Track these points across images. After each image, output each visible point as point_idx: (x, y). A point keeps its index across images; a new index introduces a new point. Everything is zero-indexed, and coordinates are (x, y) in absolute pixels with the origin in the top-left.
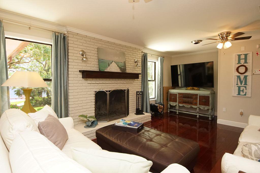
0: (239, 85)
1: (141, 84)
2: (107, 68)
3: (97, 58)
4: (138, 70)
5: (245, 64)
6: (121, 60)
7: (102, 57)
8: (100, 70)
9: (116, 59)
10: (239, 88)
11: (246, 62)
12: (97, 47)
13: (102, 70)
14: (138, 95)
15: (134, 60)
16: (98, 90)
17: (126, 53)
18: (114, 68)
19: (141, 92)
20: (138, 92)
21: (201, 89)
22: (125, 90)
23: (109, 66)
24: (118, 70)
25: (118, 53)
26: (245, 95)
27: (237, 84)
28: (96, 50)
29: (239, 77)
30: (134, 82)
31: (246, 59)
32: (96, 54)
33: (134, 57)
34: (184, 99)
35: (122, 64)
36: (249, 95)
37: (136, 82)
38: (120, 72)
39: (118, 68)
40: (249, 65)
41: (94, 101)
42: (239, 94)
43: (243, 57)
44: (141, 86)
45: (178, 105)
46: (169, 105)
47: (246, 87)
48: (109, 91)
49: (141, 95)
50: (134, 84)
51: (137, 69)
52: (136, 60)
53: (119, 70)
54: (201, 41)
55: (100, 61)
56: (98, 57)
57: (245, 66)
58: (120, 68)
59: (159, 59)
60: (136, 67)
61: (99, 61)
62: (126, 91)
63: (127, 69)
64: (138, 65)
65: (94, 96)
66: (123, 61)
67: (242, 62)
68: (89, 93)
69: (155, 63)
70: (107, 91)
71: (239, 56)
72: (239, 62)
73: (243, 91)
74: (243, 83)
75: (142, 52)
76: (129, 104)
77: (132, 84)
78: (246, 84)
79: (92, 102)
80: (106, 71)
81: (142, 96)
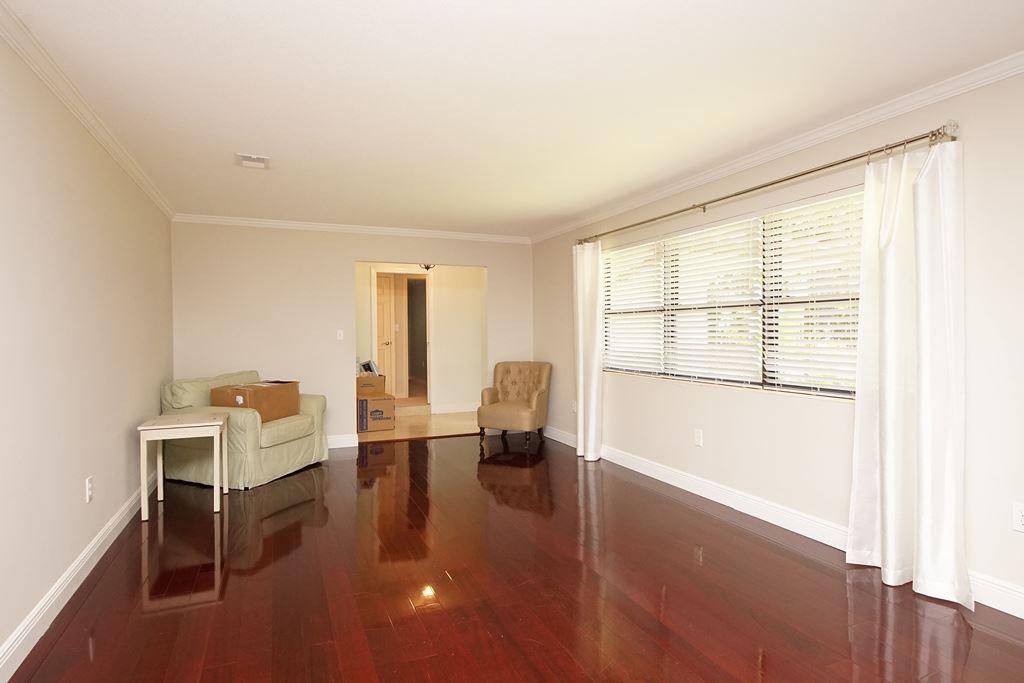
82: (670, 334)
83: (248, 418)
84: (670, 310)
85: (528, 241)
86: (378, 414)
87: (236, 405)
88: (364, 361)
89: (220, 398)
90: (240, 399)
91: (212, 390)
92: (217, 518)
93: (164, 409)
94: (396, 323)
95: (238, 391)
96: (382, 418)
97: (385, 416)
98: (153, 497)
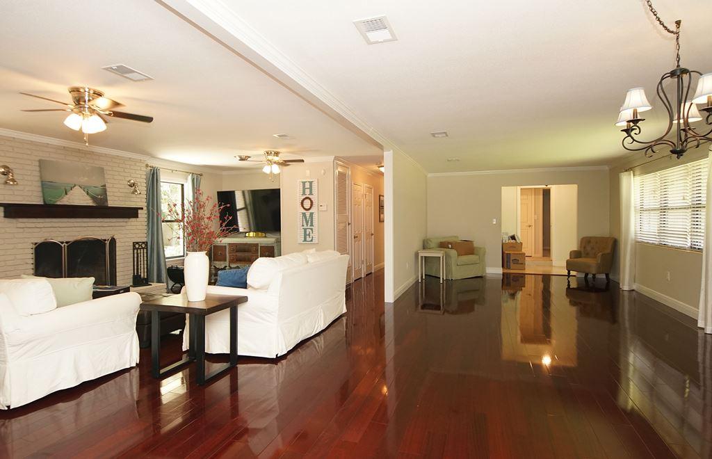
0: (305, 227)
1: (146, 227)
2: (60, 197)
3: (38, 178)
4: (139, 201)
5: (310, 197)
6: (95, 183)
7: (49, 177)
8: (44, 201)
9: (84, 180)
10: (305, 230)
11: (311, 194)
12: (38, 158)
13: (52, 203)
14: (137, 249)
15: (129, 182)
16: (40, 241)
17: (105, 168)
18: (78, 198)
19: (143, 243)
20: (137, 243)
21: (268, 235)
22: (105, 240)
23: (66, 194)
24: (89, 202)
25: (87, 168)
26: (312, 241)
27: (303, 225)
28: (37, 164)
29: (304, 214)
30: (129, 224)
31: (311, 188)
32: (36, 171)
33: (126, 175)
34: (237, 254)
35: (98, 191)
36: (315, 241)
37: (133, 224)
38: (94, 205)
39: (88, 198)
40: (314, 198)
41: (32, 261)
42: (305, 240)
43: (307, 185)
44: (146, 231)
45: (229, 266)
46: (213, 267)
47: (312, 229)
48: (67, 243)
49: (143, 248)
50: (127, 227)
51: (135, 199)
52: (132, 181)
53: (91, 201)
54: (249, 157)
55: (45, 186)
56: (41, 178)
57: (310, 199)
58: (93, 198)
59: (190, 178)
60: (134, 195)
61: (42, 185)
62: (108, 243)
63: (108, 198)
64: (136, 191)
65: (33, 251)
66: (99, 184)
67: (307, 192)
68: (20, 246)
69: (183, 185)
70: (62, 243)
71: (304, 183)
72: (304, 194)
73: (309, 235)
74: (309, 224)
75: (147, 166)
76: (117, 267)
77: (123, 228)
78: (312, 225)
79: (27, 263)
80: (58, 203)
81: (145, 251)
82: (663, 222)
83: (453, 253)
84: (664, 209)
85: (606, 168)
86: (516, 261)
87: (449, 248)
88: (511, 234)
89: (443, 245)
90: (450, 246)
91: (441, 243)
92: (441, 285)
93: (424, 248)
94: (535, 214)
95: (449, 243)
96: (517, 263)
97: (520, 262)
98: (422, 277)
